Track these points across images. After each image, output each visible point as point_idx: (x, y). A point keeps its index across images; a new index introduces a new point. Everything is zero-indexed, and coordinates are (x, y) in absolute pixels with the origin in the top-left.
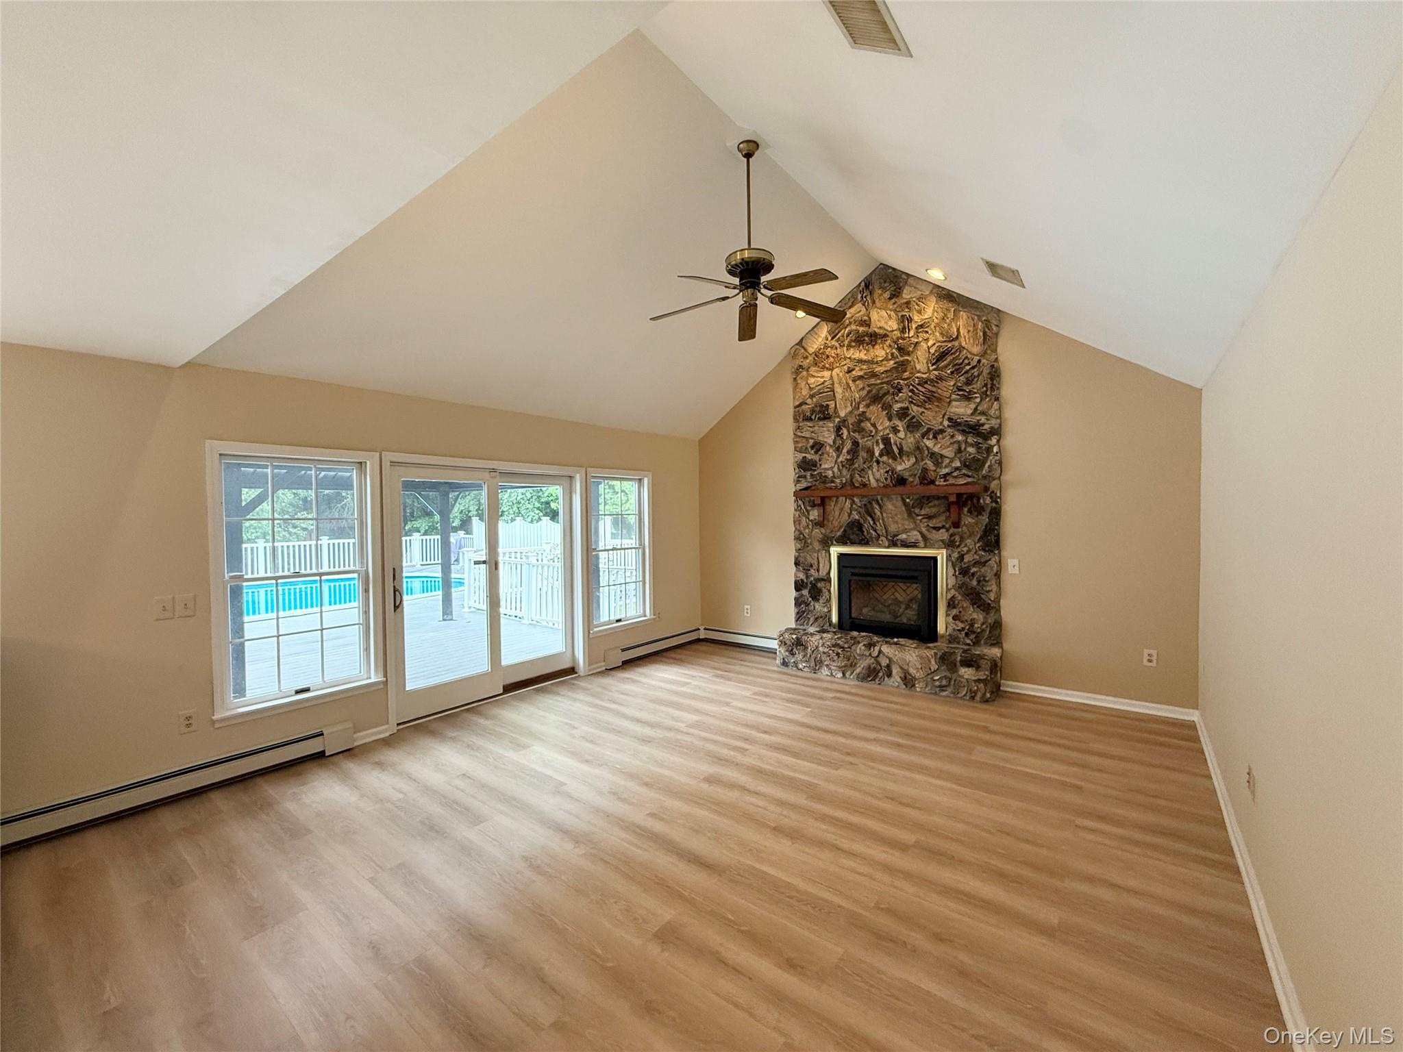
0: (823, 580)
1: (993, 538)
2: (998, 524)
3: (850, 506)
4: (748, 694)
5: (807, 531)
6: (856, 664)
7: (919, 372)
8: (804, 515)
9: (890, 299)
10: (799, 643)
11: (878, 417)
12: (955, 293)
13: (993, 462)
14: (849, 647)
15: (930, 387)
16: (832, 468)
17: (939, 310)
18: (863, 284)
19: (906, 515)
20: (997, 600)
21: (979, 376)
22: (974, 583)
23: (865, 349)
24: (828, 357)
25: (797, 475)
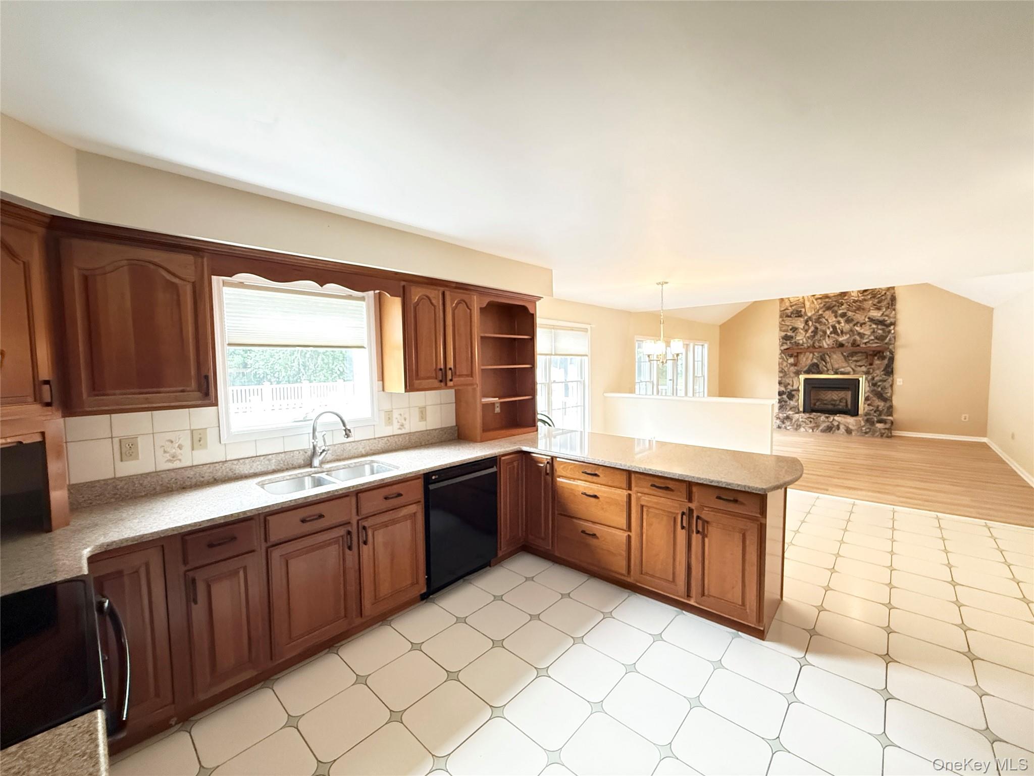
0: (795, 390)
1: (890, 370)
2: (893, 364)
3: (812, 356)
5: (786, 368)
6: (820, 425)
7: (853, 296)
8: (785, 361)
11: (829, 317)
13: (891, 337)
14: (817, 418)
15: (859, 304)
16: (802, 339)
19: (844, 360)
20: (891, 396)
21: (885, 299)
22: (880, 389)
25: (781, 343)
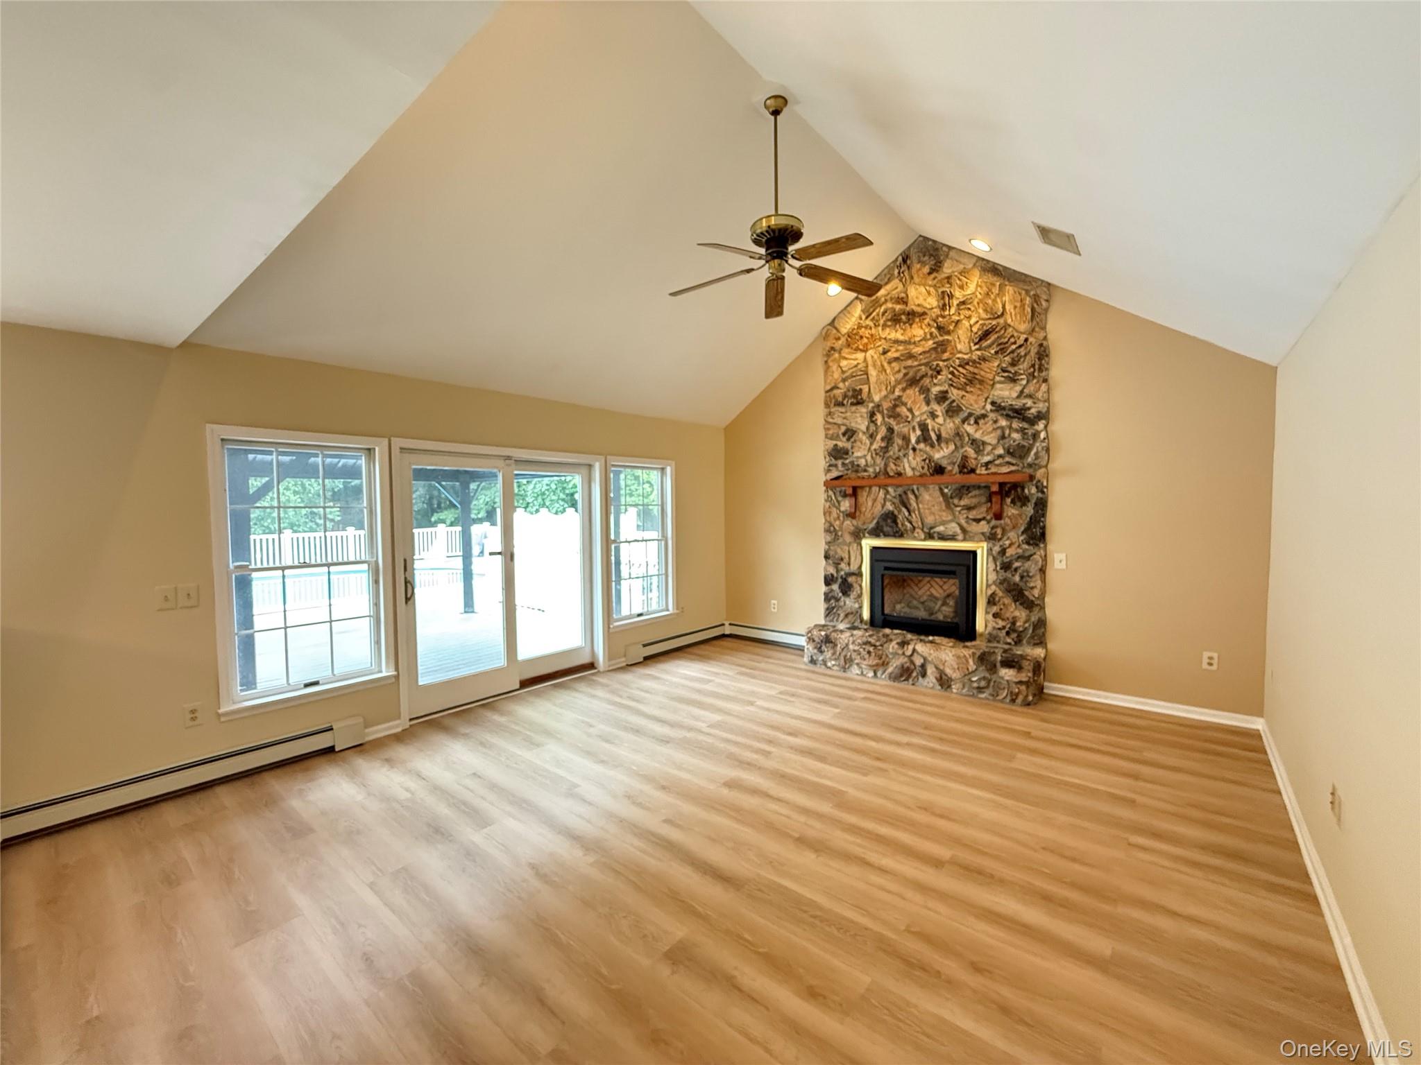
0: (853, 574)
1: (1038, 531)
2: (1044, 515)
3: (883, 496)
4: (773, 693)
5: (838, 523)
6: (888, 663)
7: (960, 352)
8: (834, 506)
9: (930, 274)
10: (827, 640)
11: (914, 402)
12: (1001, 266)
13: (1040, 449)
14: (882, 645)
15: (971, 369)
16: (865, 456)
17: (983, 285)
18: (900, 258)
19: (944, 508)
20: (1043, 597)
21: (1026, 355)
22: (1017, 578)
23: (902, 329)
24: (861, 337)
25: (828, 464)
